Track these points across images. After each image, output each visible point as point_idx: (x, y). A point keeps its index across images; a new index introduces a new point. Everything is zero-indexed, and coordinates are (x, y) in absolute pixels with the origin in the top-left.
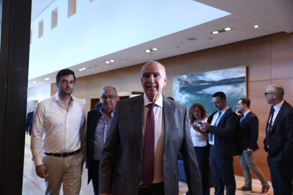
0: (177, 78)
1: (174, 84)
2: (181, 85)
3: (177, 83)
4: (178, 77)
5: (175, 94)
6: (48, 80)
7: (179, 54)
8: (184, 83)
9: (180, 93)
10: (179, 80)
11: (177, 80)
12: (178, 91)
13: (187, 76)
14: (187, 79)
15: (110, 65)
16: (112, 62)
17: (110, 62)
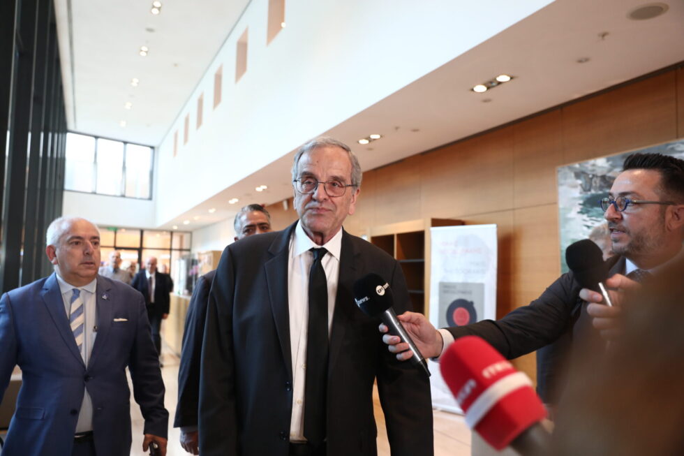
0: (570, 168)
1: (562, 189)
2: (585, 189)
3: (575, 187)
4: (577, 166)
5: (567, 220)
6: (236, 203)
7: (576, 96)
8: (598, 182)
9: (585, 217)
10: (578, 175)
11: (573, 175)
12: (578, 208)
13: (608, 160)
14: (610, 171)
15: (370, 149)
16: (374, 140)
17: (370, 141)
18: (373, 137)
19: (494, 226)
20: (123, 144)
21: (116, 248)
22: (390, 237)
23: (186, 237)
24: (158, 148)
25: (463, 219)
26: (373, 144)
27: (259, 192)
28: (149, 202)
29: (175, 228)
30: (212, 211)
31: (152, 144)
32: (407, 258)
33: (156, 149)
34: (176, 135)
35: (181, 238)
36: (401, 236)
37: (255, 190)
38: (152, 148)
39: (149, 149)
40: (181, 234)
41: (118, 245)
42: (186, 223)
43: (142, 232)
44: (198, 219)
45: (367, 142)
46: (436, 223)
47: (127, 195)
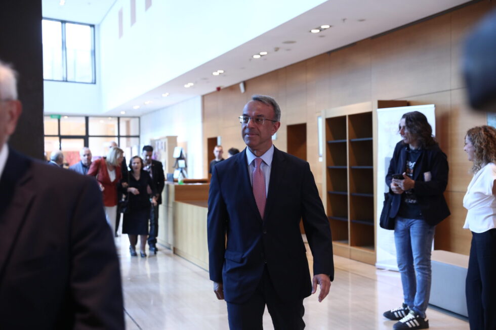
6: (191, 87)
15: (322, 36)
16: (325, 29)
17: (320, 30)
18: (323, 27)
19: (433, 106)
20: (60, 23)
21: (61, 137)
22: (344, 118)
23: (134, 123)
24: (99, 25)
25: (408, 99)
26: (323, 33)
27: (216, 76)
28: (93, 85)
29: (123, 113)
30: (165, 95)
31: (92, 23)
32: (358, 137)
33: (96, 27)
34: (121, 14)
35: (128, 123)
36: (351, 117)
37: (212, 74)
38: (92, 26)
39: (89, 27)
40: (127, 119)
41: (62, 133)
42: (136, 107)
43: (87, 119)
44: (150, 103)
45: (318, 31)
46: (383, 104)
47: (69, 79)
